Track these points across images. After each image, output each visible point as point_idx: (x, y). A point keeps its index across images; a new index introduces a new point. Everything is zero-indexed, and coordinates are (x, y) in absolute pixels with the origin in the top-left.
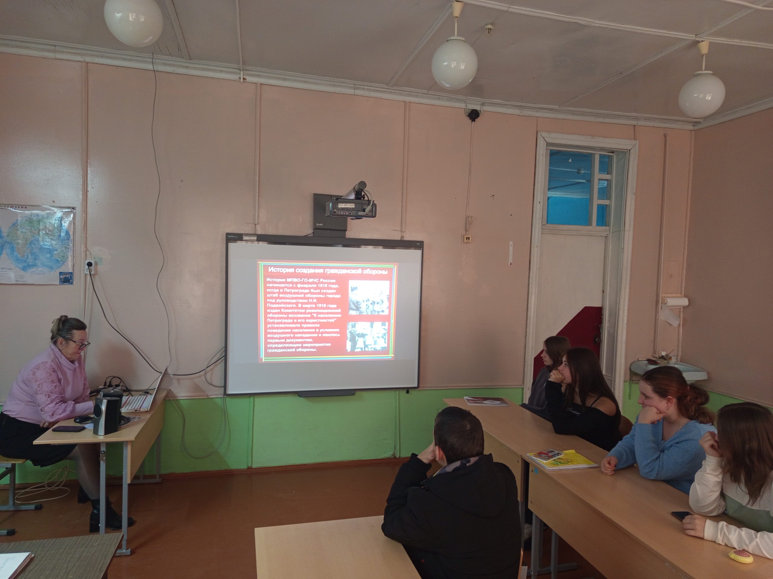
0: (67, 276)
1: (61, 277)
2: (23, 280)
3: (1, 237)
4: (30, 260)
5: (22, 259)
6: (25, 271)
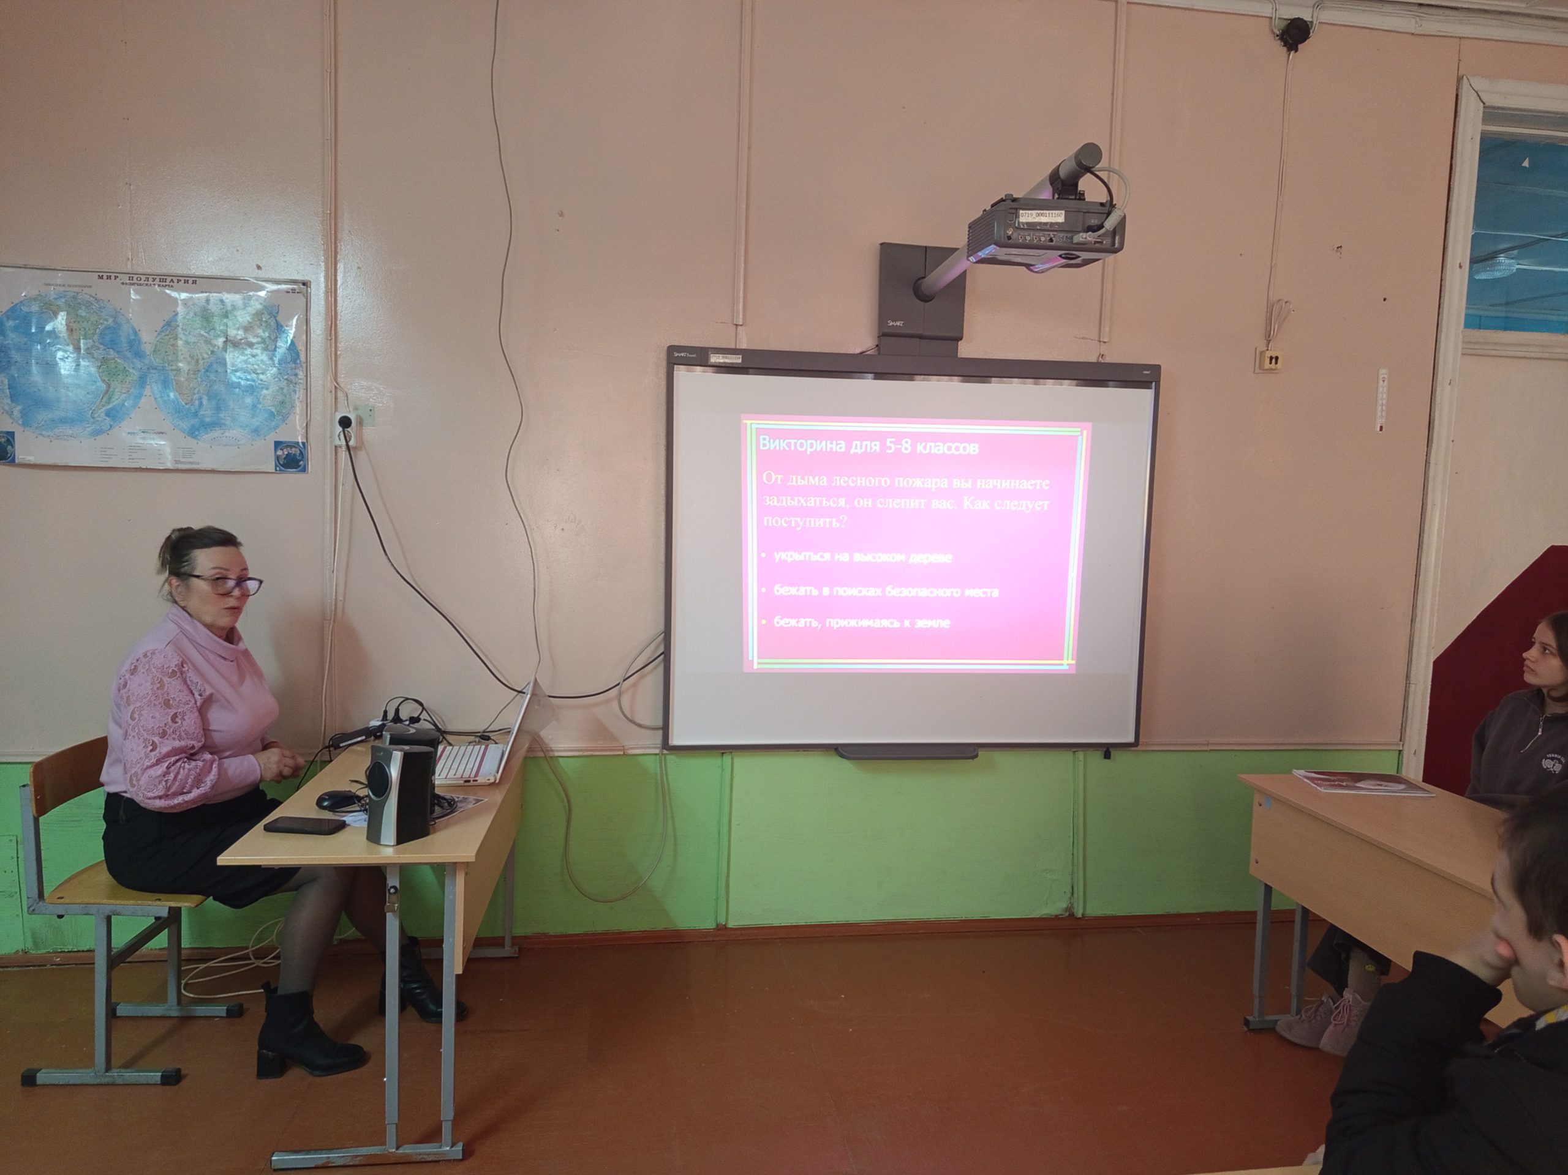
0: (293, 451)
1: (279, 453)
2: (191, 460)
3: (139, 355)
4: (207, 413)
5: (189, 409)
6: (195, 437)
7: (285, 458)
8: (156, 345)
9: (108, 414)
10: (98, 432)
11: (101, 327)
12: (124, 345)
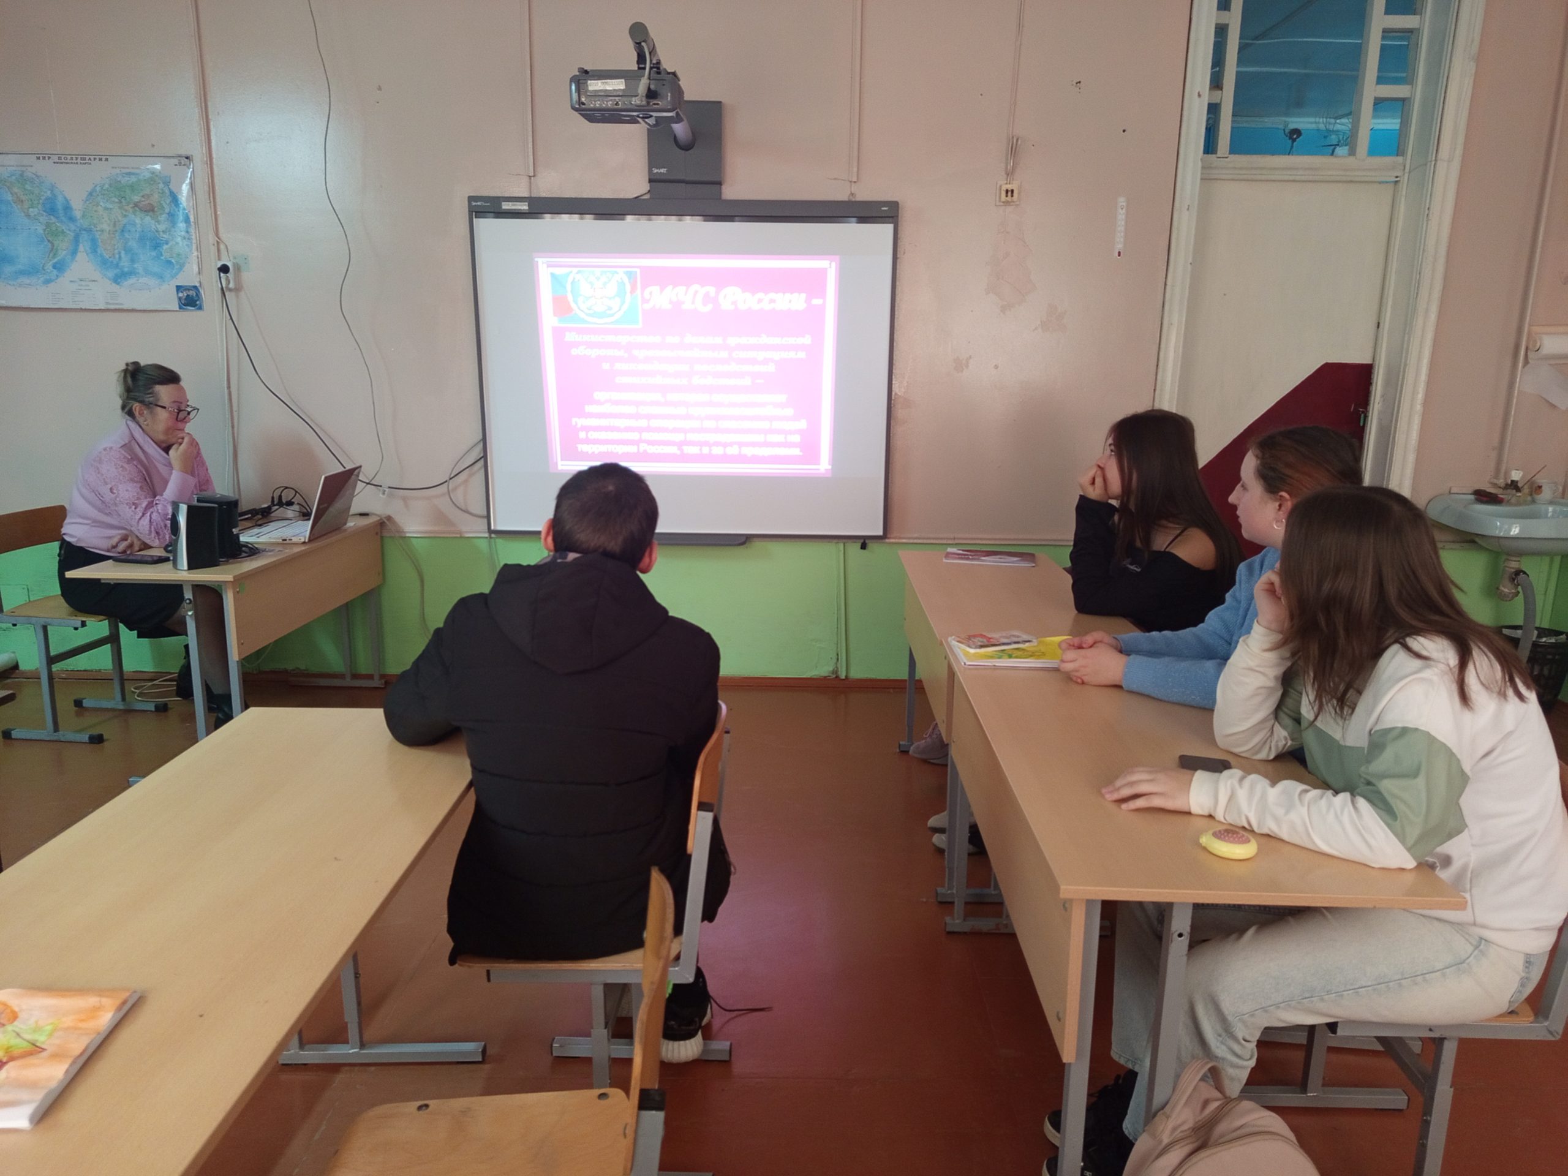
0: (191, 293)
1: (181, 295)
2: (117, 302)
3: (72, 219)
4: (125, 263)
5: (112, 262)
6: (118, 284)
7: (186, 299)
8: (84, 212)
9: (54, 267)
10: (47, 282)
11: (43, 198)
12: (61, 212)
